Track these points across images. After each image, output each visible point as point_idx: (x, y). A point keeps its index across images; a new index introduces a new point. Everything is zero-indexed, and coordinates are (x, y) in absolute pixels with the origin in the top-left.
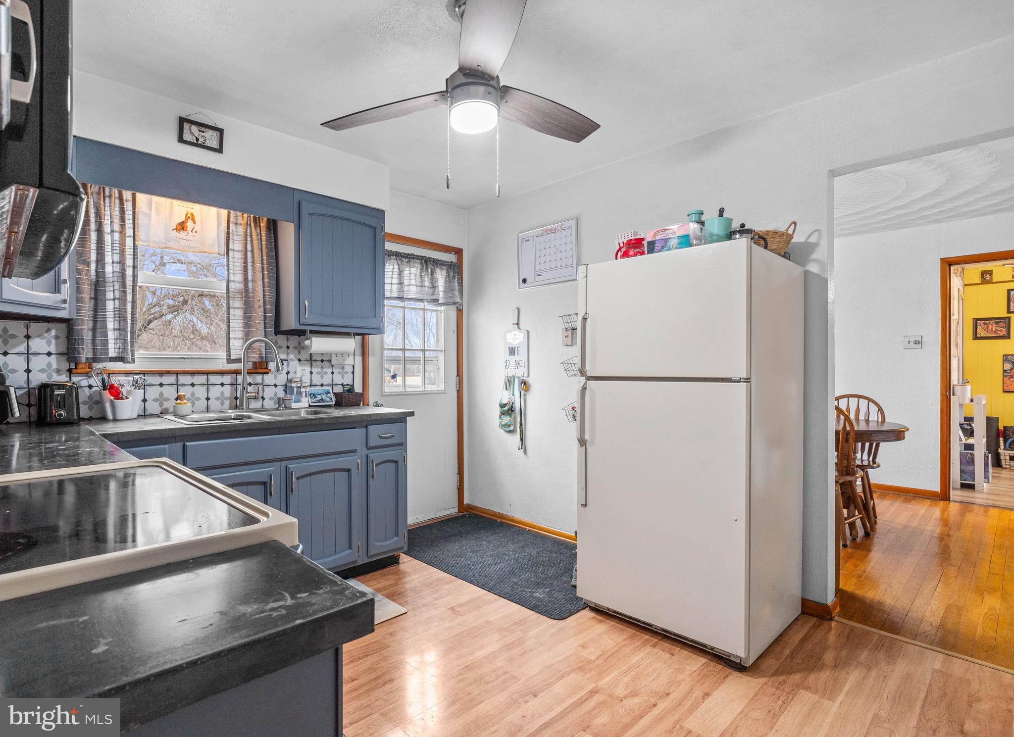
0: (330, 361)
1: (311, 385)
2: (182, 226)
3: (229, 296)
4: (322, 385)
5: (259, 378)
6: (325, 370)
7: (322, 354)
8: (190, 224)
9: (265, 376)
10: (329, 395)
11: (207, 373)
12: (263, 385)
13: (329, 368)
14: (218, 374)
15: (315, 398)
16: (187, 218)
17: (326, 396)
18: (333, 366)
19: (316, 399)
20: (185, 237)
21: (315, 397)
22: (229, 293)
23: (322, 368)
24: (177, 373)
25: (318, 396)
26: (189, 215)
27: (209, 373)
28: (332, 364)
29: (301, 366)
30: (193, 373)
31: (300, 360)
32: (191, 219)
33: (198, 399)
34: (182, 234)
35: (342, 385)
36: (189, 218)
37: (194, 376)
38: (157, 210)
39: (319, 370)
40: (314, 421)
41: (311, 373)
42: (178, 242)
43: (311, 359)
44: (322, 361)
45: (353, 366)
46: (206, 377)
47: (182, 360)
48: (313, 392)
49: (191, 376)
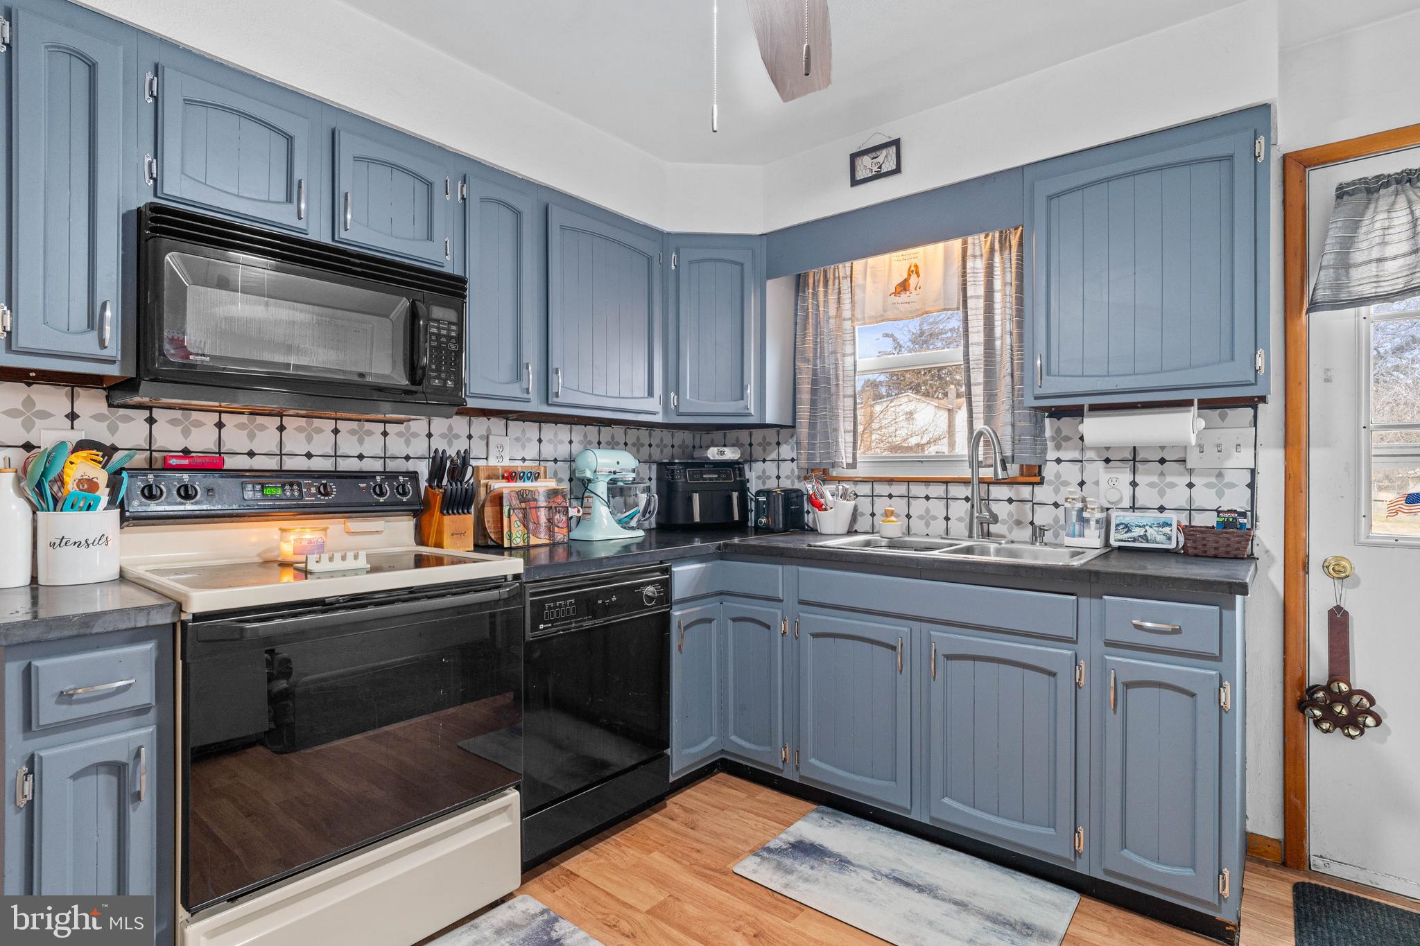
0: (1185, 461)
1: (1133, 508)
2: (904, 286)
3: (969, 367)
4: (1162, 509)
5: (1025, 492)
6: (1169, 479)
7: (1163, 448)
8: (913, 281)
9: (1037, 488)
10: (1167, 530)
11: (946, 482)
12: (1034, 504)
13: (1181, 474)
14: (960, 484)
15: (1126, 532)
16: (910, 273)
17: (1158, 532)
18: (1191, 471)
19: (1129, 535)
20: (907, 300)
21: (1129, 531)
22: (969, 363)
23: (1162, 474)
24: (909, 481)
25: (1138, 529)
26: (913, 268)
27: (950, 482)
28: (1187, 468)
29: (1107, 472)
30: (928, 482)
31: (1107, 461)
32: (914, 272)
33: (935, 518)
34: (904, 297)
35: (1219, 512)
36: (912, 271)
37: (929, 485)
38: (874, 276)
39: (1155, 479)
40: (968, 567)
41: (1134, 484)
42: (898, 309)
43: (1134, 459)
44: (1162, 461)
45: (1253, 472)
46: (943, 487)
47: (920, 464)
48: (1126, 521)
49: (925, 485)
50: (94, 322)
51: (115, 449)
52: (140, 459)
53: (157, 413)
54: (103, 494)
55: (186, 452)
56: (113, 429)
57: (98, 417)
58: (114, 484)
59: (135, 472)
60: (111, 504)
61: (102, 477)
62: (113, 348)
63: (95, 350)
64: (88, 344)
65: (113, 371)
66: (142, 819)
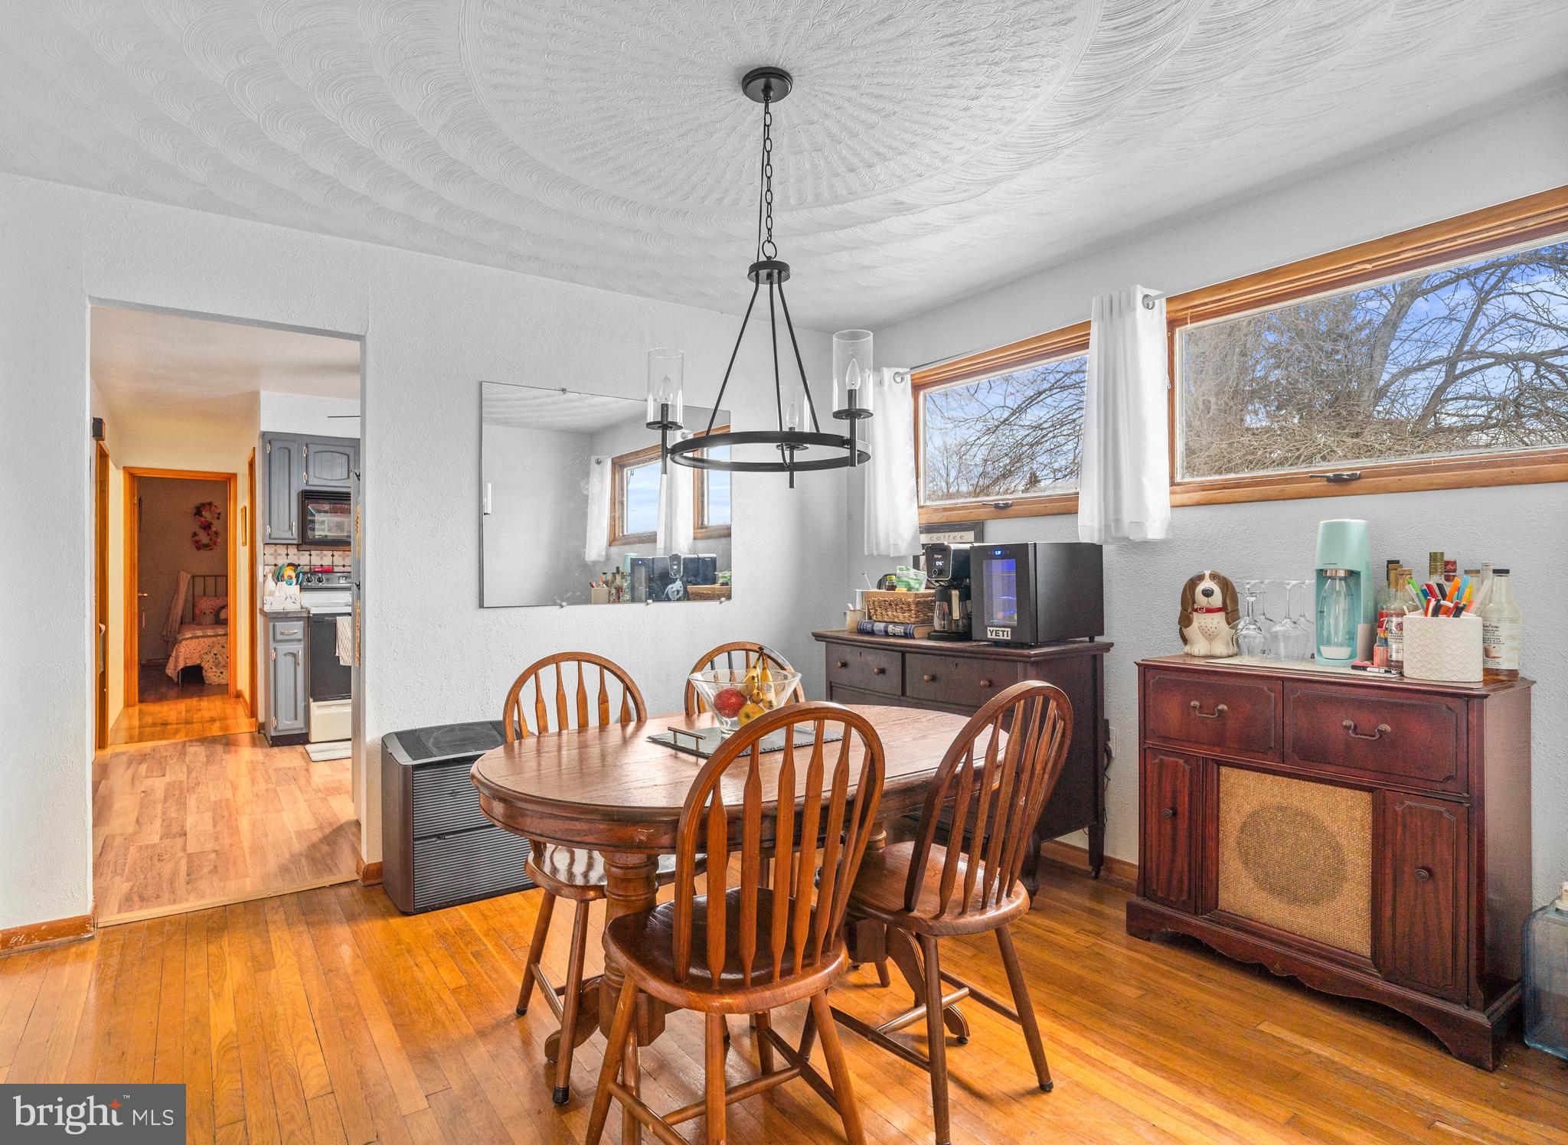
50: (290, 528)
51: (299, 565)
52: (306, 569)
53: (312, 552)
54: (294, 580)
55: (322, 566)
56: (299, 559)
57: (295, 555)
58: (297, 577)
59: (304, 573)
60: (297, 584)
61: (294, 575)
62: (295, 535)
63: (290, 536)
64: (288, 535)
65: (296, 542)
66: (300, 670)
